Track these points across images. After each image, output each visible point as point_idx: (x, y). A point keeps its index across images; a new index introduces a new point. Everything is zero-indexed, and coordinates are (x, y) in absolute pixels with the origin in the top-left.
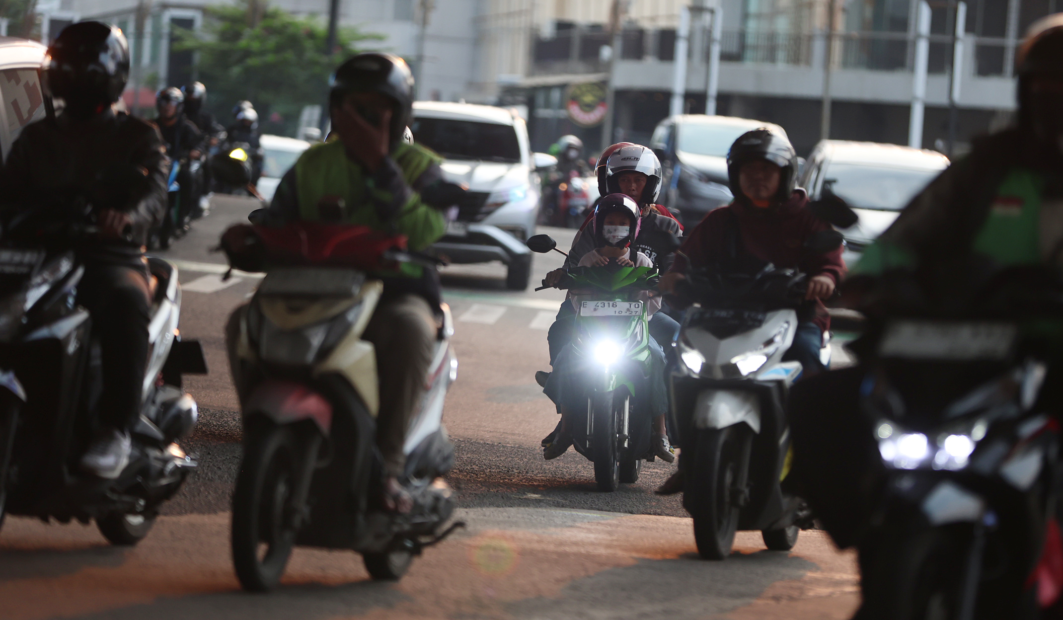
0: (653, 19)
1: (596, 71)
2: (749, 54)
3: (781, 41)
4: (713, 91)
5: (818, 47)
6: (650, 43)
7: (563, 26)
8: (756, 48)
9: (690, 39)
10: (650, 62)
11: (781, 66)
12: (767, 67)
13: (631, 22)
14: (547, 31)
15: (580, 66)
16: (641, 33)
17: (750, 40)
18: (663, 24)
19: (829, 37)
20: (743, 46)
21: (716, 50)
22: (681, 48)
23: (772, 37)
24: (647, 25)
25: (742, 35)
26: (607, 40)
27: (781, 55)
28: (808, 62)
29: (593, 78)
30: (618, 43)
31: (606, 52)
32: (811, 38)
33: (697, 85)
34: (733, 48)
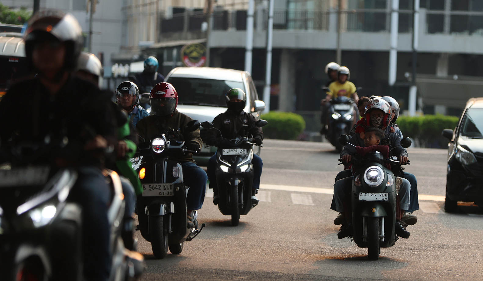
0: (233, 5)
1: (199, 38)
2: (291, 24)
3: (310, 16)
4: (270, 48)
5: (333, 18)
6: (231, 19)
7: (178, 11)
8: (295, 20)
9: (255, 15)
10: (232, 30)
11: (310, 31)
12: (303, 31)
13: (218, 7)
14: (168, 14)
15: (189, 35)
16: (226, 13)
17: (292, 16)
18: (238, 7)
19: (339, 13)
20: (287, 20)
21: (271, 22)
22: (250, 21)
23: (305, 13)
24: (228, 8)
25: (287, 13)
26: (205, 19)
27: (310, 24)
28: (327, 29)
29: (197, 42)
30: (211, 20)
31: (205, 26)
32: (328, 13)
33: (260, 44)
34: (282, 21)
